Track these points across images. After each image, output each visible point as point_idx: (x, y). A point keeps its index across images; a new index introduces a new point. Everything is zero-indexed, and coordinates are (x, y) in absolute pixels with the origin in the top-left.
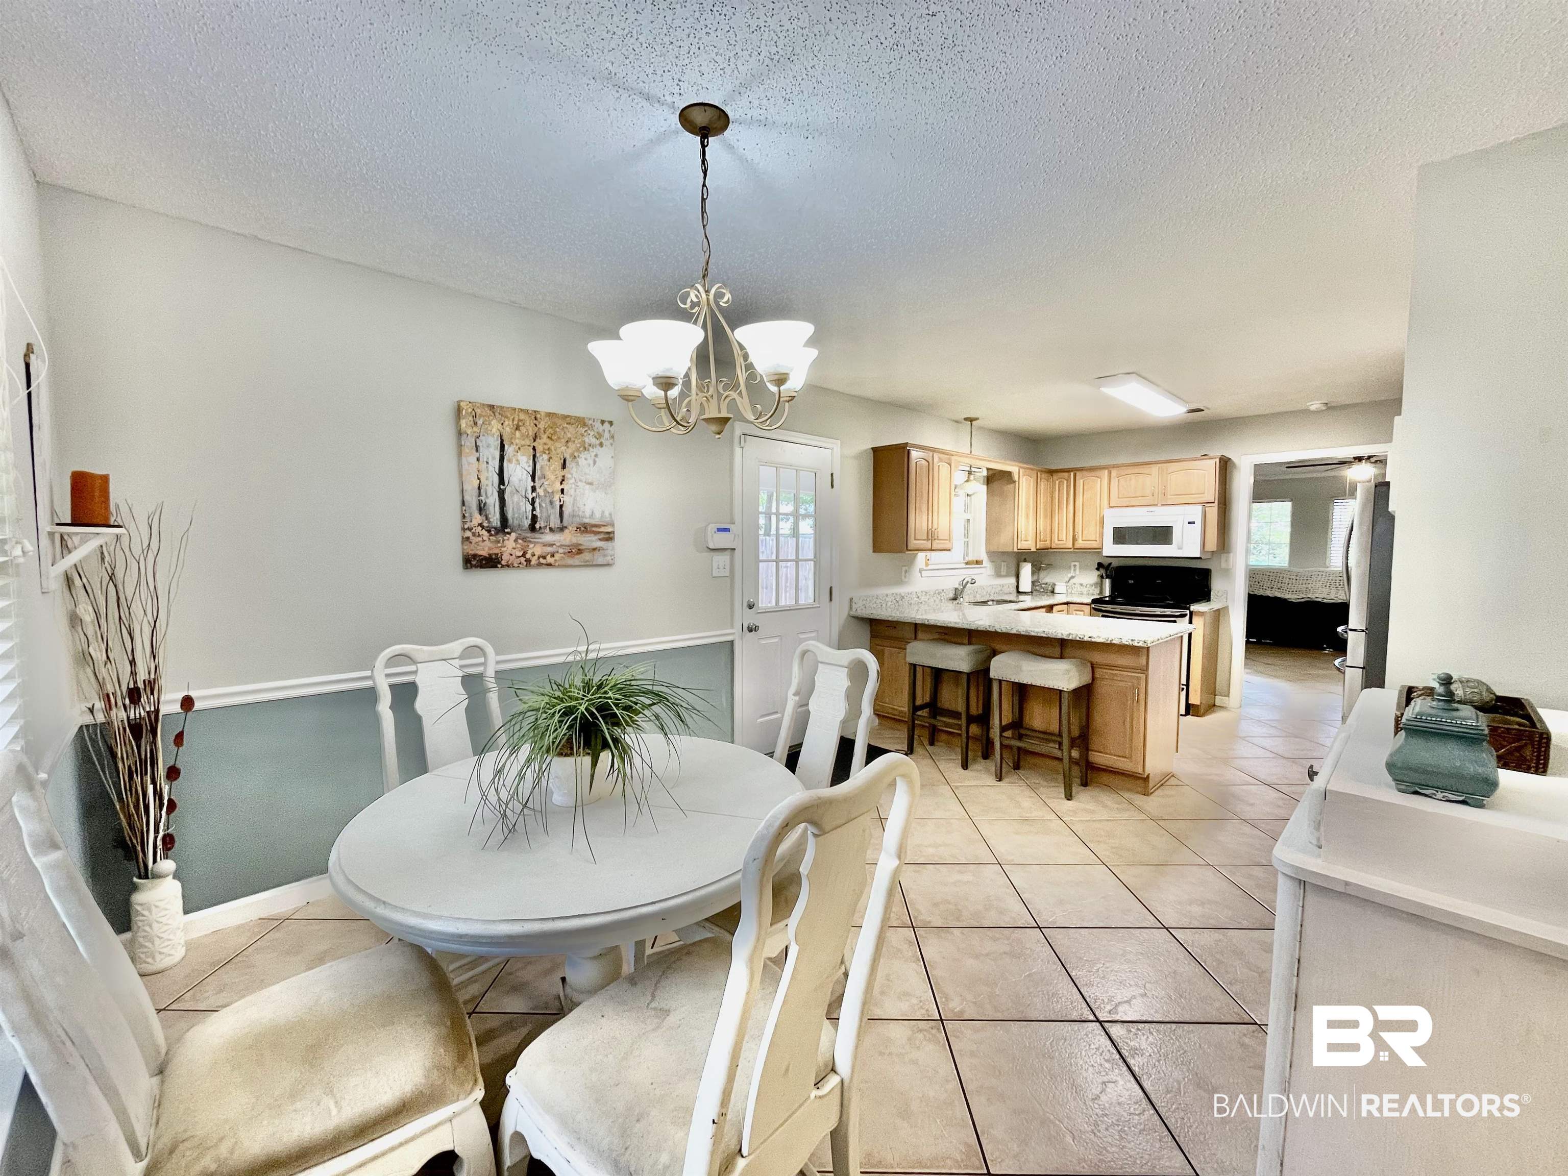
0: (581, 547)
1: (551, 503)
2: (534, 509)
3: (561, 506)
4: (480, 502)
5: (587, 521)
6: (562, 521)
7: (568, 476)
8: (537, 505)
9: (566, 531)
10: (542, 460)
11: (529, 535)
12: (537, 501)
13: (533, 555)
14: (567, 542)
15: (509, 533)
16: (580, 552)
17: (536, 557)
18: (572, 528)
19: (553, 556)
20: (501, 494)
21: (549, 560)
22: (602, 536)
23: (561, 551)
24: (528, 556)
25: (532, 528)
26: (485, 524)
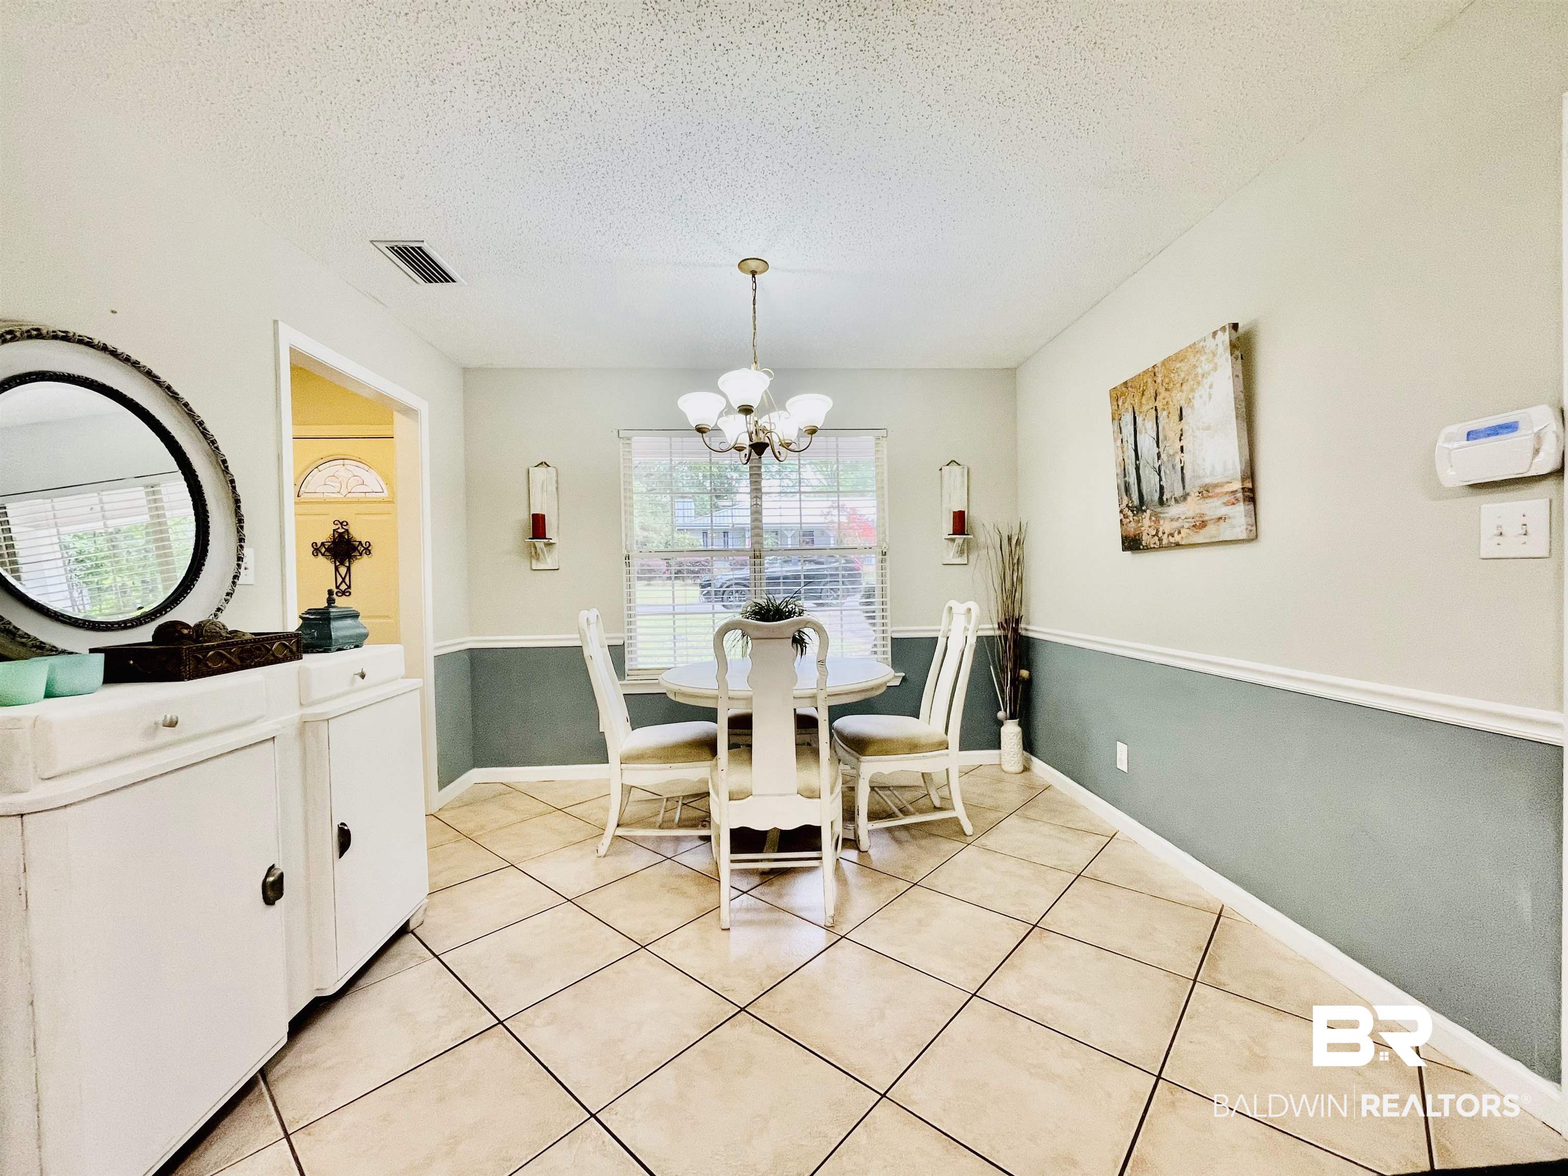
0: (1206, 518)
1: (1174, 467)
2: (1160, 480)
3: (1182, 468)
4: (1125, 482)
5: (1207, 481)
6: (1184, 489)
7: (1185, 428)
8: (1162, 474)
9: (1189, 498)
10: (1163, 415)
11: (1159, 510)
12: (1163, 468)
13: (1164, 533)
14: (1190, 514)
15: (1145, 511)
16: (1204, 524)
17: (1166, 535)
18: (1194, 494)
19: (1179, 533)
20: (1137, 468)
21: (1177, 538)
22: (1226, 499)
23: (1186, 525)
24: (1160, 534)
25: (1161, 502)
26: (1130, 505)
